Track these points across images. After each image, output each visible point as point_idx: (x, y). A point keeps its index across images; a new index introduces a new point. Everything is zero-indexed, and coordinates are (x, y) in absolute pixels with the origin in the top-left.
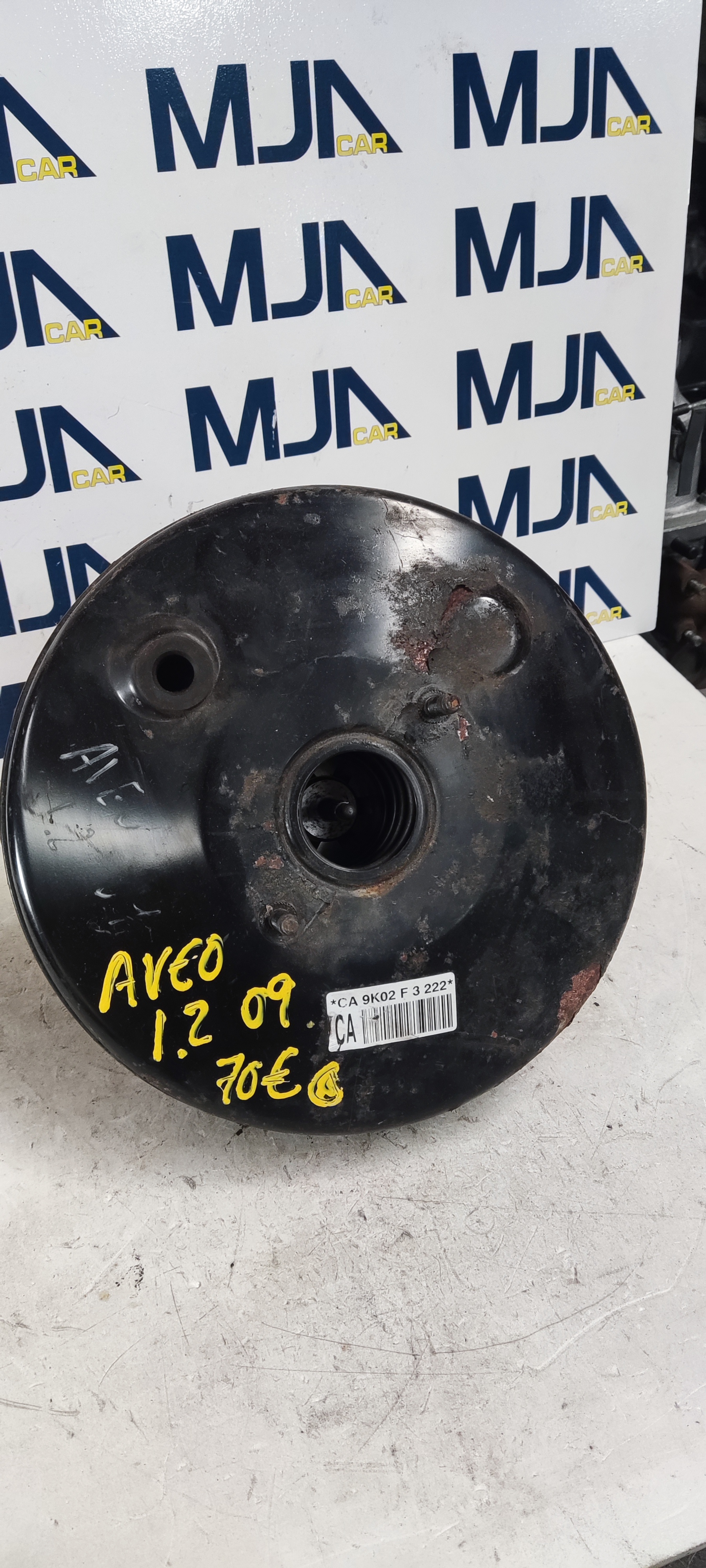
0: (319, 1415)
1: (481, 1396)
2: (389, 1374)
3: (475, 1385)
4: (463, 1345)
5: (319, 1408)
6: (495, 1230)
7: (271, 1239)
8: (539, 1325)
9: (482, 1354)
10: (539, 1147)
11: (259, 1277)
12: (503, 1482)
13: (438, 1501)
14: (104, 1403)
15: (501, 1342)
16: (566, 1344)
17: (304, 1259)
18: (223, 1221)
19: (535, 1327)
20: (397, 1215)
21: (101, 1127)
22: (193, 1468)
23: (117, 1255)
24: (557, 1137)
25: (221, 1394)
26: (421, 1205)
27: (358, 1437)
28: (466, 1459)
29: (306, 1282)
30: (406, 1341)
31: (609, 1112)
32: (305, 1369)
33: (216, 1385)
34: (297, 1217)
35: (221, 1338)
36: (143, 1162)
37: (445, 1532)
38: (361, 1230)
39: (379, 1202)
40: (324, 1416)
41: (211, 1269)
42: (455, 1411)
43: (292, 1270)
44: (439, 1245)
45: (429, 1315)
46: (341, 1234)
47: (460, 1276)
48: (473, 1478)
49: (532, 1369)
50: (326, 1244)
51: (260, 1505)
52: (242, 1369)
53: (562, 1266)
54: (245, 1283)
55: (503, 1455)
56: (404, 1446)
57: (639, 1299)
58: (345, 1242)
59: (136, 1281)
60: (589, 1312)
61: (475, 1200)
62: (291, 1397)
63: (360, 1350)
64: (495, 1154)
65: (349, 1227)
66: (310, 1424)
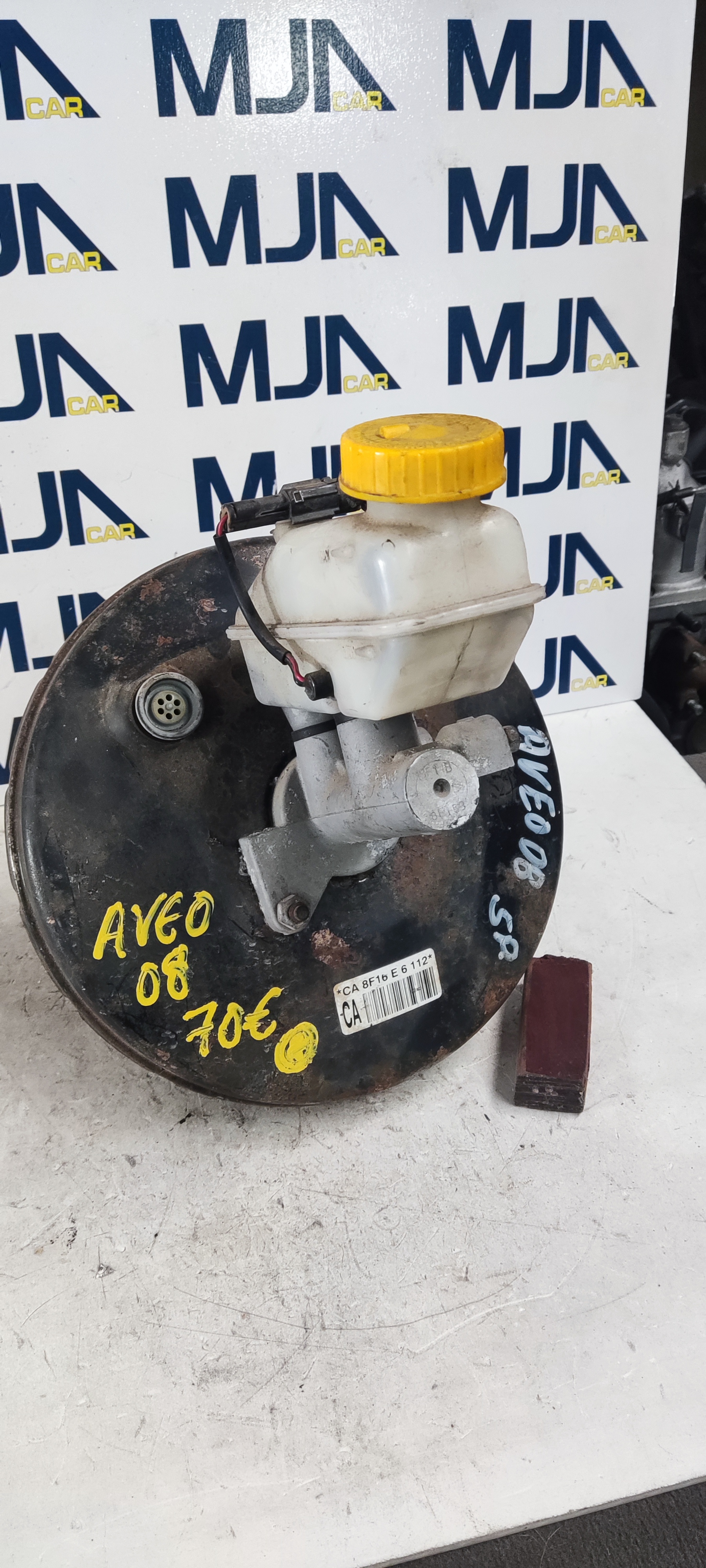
0: (211, 1371)
1: (360, 1370)
2: (280, 1342)
3: (356, 1360)
4: (352, 1325)
5: (212, 1366)
6: (399, 1228)
7: (195, 1216)
8: (424, 1313)
9: (368, 1334)
10: (453, 1159)
11: (179, 1248)
12: (366, 1447)
13: (304, 1457)
14: (23, 1342)
15: (386, 1325)
16: (446, 1333)
17: (222, 1236)
18: (155, 1196)
19: (420, 1315)
20: (313, 1206)
21: (60, 1106)
22: (91, 1404)
23: (56, 1217)
24: (472, 1152)
25: (127, 1344)
26: (335, 1199)
27: (243, 1393)
28: (336, 1423)
29: (220, 1256)
30: (300, 1316)
31: (524, 1134)
32: (205, 1330)
33: (123, 1337)
34: (221, 1200)
35: (135, 1297)
36: (92, 1139)
37: (306, 1484)
38: (277, 1216)
39: (298, 1193)
40: (215, 1373)
41: (137, 1237)
42: (334, 1381)
43: (209, 1245)
44: (346, 1236)
45: (326, 1295)
46: (258, 1218)
47: (360, 1265)
48: (339, 1441)
49: (411, 1352)
50: (243, 1225)
51: (144, 1443)
52: (149, 1325)
53: (456, 1265)
54: (165, 1251)
55: (370, 1423)
56: (282, 1406)
57: (521, 1301)
58: (260, 1224)
59: (69, 1240)
60: (473, 1307)
61: (386, 1199)
62: (188, 1353)
63: (258, 1319)
64: (412, 1161)
65: (267, 1213)
66: (201, 1378)
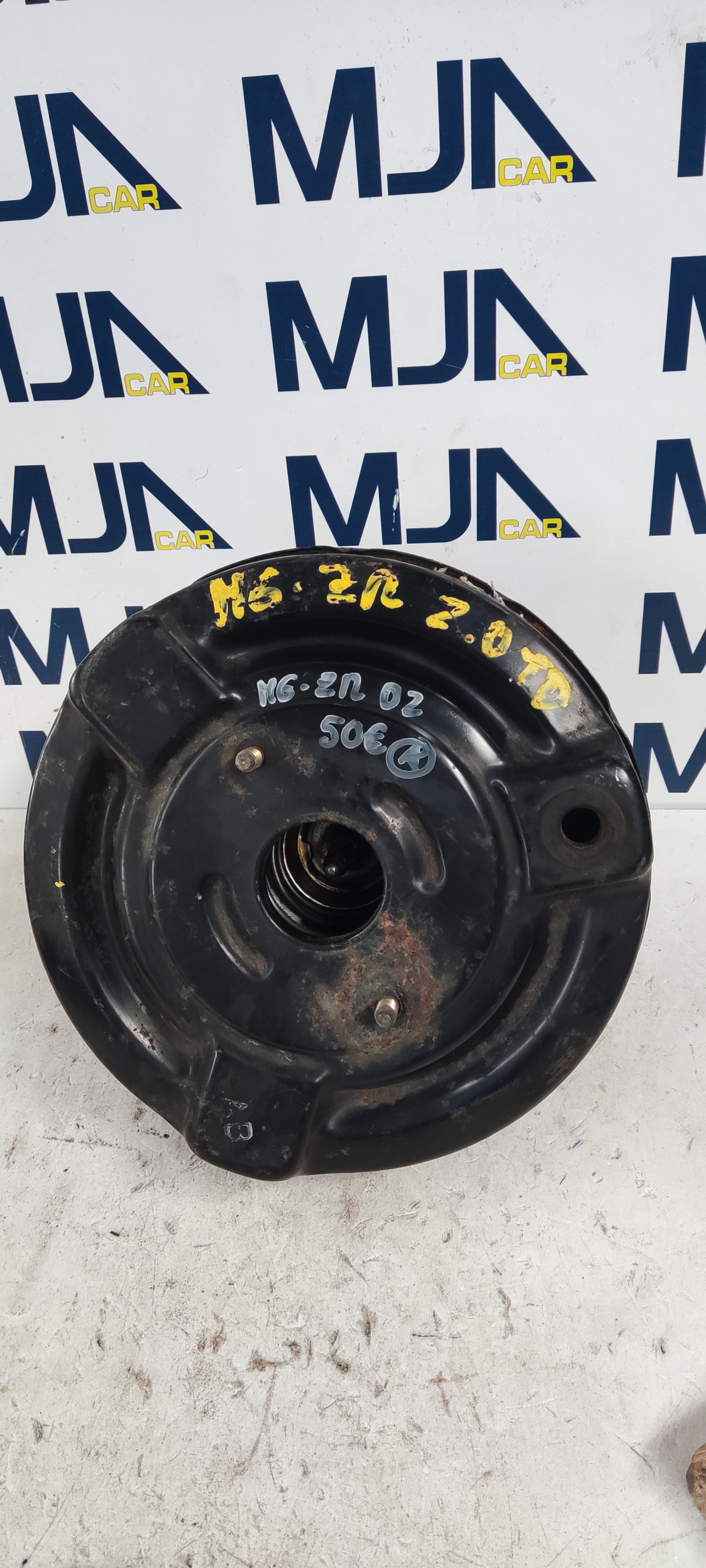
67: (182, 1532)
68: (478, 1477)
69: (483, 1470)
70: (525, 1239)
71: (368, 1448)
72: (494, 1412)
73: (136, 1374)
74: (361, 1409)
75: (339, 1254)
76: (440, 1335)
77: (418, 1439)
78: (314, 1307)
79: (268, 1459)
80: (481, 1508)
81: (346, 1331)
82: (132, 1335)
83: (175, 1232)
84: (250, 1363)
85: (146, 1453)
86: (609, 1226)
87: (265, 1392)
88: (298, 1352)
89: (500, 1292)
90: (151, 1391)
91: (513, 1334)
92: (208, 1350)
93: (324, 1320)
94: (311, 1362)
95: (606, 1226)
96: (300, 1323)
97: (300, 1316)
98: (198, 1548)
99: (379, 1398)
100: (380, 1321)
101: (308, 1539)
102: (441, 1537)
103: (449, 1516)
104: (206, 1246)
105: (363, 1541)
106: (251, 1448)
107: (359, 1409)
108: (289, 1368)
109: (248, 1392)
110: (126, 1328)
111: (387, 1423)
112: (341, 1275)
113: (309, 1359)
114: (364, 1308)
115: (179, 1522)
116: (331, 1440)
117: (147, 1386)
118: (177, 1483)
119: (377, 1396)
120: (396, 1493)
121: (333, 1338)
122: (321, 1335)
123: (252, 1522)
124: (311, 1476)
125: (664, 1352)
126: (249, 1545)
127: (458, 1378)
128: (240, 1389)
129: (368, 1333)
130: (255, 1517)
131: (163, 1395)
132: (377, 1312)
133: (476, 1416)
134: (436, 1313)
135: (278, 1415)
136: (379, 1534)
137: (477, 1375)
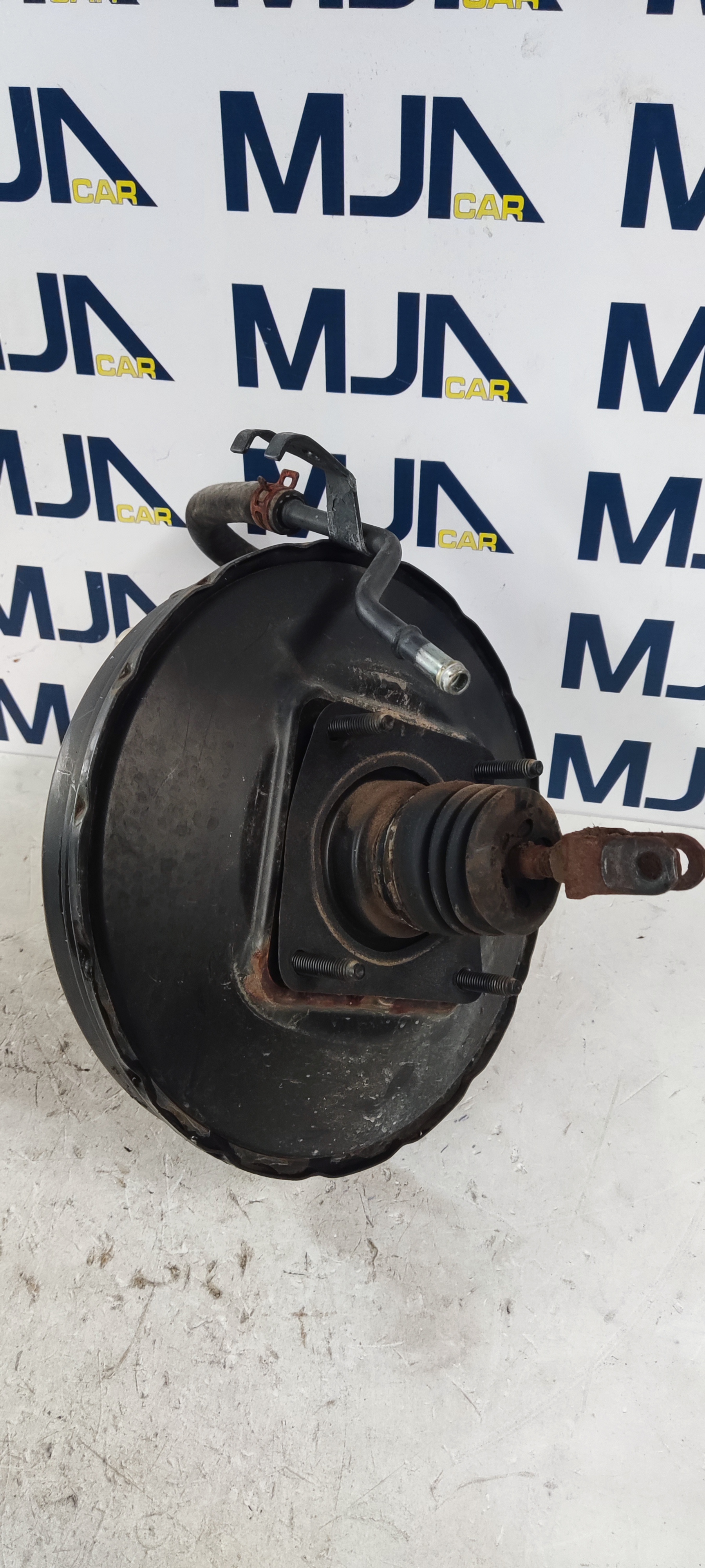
67: (47, 1423)
68: (323, 1404)
69: (326, 1399)
70: (400, 1198)
71: (227, 1368)
72: (345, 1348)
73: (27, 1278)
74: (225, 1331)
75: (228, 1192)
76: (308, 1275)
77: (273, 1365)
78: (198, 1236)
79: (134, 1367)
80: (320, 1432)
81: (224, 1261)
82: (28, 1244)
83: (82, 1157)
84: (132, 1280)
85: (25, 1349)
86: (479, 1195)
87: (142, 1307)
88: (177, 1275)
89: (370, 1242)
90: (38, 1296)
91: (375, 1280)
92: (96, 1264)
93: (205, 1249)
94: (187, 1285)
95: (476, 1194)
96: (184, 1249)
97: (184, 1245)
98: (59, 1439)
99: (244, 1324)
100: (257, 1255)
101: (159, 1441)
102: (279, 1454)
103: (290, 1436)
104: (108, 1172)
105: (208, 1449)
106: (121, 1356)
107: (224, 1331)
108: (166, 1289)
109: (126, 1306)
110: (24, 1237)
111: (247, 1348)
112: (226, 1212)
113: (186, 1283)
114: (243, 1243)
115: (46, 1414)
116: (195, 1357)
117: (35, 1290)
118: (50, 1380)
119: (242, 1322)
120: (245, 1411)
121: (211, 1266)
122: (201, 1263)
123: (112, 1421)
124: (172, 1385)
125: (509, 1312)
126: (105, 1442)
127: (319, 1315)
128: (119, 1302)
129: (243, 1266)
130: (115, 1417)
131: (49, 1301)
132: (254, 1248)
133: (329, 1350)
134: (308, 1254)
135: (150, 1329)
136: (224, 1445)
137: (336, 1313)
